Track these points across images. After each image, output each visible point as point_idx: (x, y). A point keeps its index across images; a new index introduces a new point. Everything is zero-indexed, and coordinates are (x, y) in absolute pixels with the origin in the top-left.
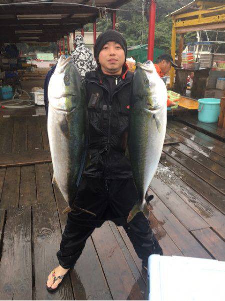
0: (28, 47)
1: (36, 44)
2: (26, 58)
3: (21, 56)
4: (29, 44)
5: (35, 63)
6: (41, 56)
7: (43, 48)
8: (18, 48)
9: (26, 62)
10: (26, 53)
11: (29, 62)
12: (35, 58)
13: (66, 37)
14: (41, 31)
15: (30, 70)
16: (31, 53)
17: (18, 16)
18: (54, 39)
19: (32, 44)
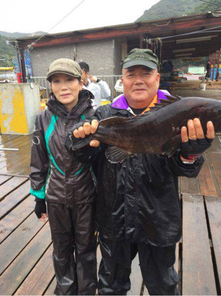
0: (182, 62)
1: (189, 60)
2: (178, 72)
3: (175, 70)
4: (183, 60)
5: (185, 76)
6: (192, 70)
7: (196, 62)
8: (173, 64)
9: (178, 75)
10: (179, 68)
11: (180, 76)
12: (186, 72)
13: (218, 51)
14: (194, 49)
15: (179, 81)
16: (184, 68)
17: (177, 41)
18: (207, 54)
19: (186, 60)
